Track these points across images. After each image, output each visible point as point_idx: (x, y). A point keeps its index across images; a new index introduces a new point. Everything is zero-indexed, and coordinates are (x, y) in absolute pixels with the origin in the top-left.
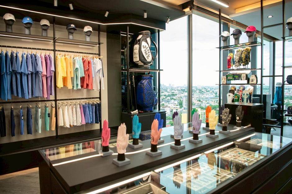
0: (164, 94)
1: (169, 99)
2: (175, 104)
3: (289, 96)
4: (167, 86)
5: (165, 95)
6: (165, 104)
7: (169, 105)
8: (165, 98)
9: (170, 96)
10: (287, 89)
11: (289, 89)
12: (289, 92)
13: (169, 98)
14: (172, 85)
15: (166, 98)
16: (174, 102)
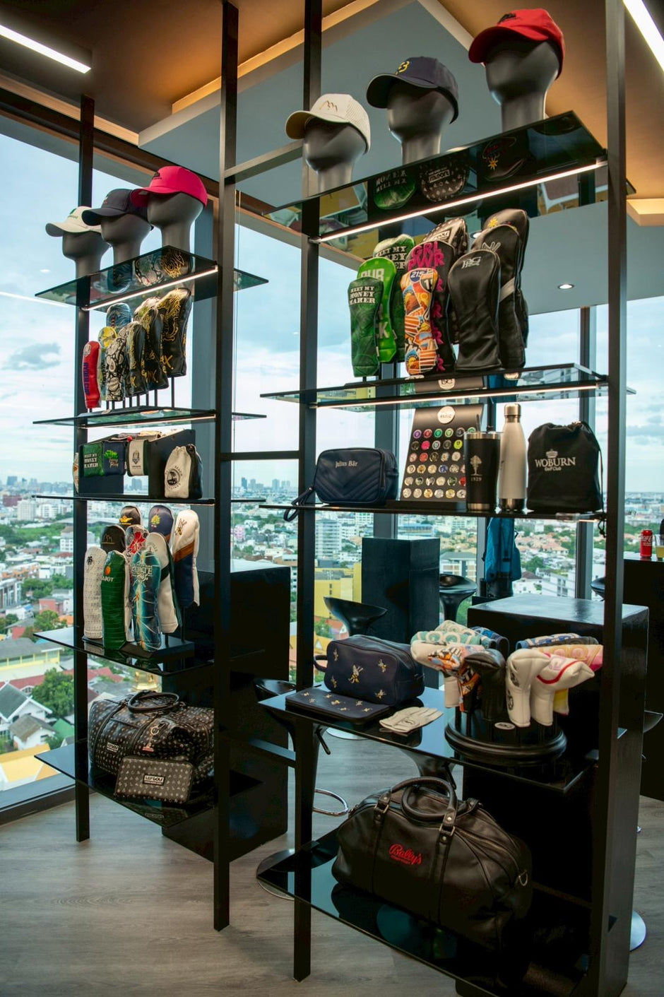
0: (255, 515)
1: (268, 531)
2: (291, 547)
3: (644, 524)
4: (265, 486)
5: (258, 518)
6: (256, 548)
7: (269, 552)
8: (256, 526)
9: (275, 522)
10: (640, 503)
11: (644, 501)
12: (645, 512)
13: (271, 527)
14: (283, 483)
15: (261, 526)
16: (286, 542)
